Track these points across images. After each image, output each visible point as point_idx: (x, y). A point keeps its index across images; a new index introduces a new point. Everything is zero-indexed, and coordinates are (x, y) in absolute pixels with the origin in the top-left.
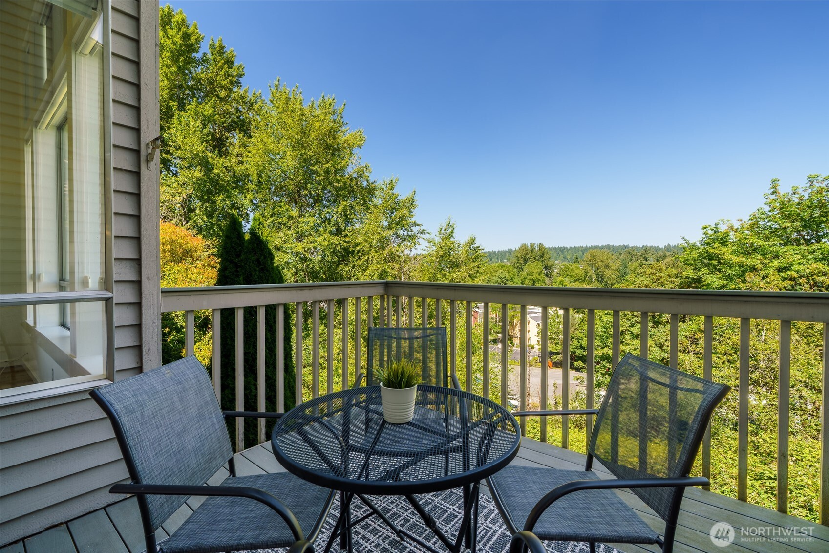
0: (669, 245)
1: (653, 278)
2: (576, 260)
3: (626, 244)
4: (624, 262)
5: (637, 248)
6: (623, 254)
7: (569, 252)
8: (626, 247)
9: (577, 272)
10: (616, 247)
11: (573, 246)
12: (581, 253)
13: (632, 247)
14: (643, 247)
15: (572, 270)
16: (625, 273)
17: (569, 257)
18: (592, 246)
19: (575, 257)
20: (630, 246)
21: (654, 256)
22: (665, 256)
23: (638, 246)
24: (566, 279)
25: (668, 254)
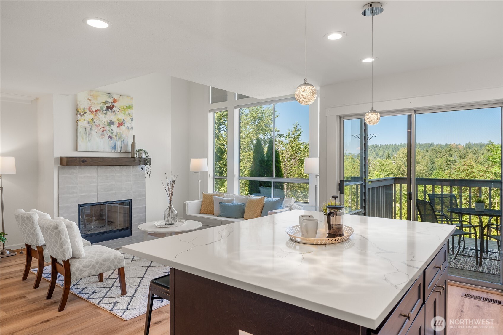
0: (469, 143)
1: (466, 173)
2: (388, 157)
3: (431, 142)
4: (431, 158)
5: (441, 146)
6: (429, 151)
7: (381, 149)
8: (431, 145)
9: (390, 167)
10: (422, 145)
11: (384, 144)
12: (391, 150)
13: (437, 145)
14: (446, 145)
15: (387, 165)
16: (432, 168)
17: (380, 154)
18: (401, 144)
19: (386, 153)
20: (435, 144)
21: (457, 152)
22: (467, 153)
23: (442, 144)
24: (381, 173)
25: (469, 151)
